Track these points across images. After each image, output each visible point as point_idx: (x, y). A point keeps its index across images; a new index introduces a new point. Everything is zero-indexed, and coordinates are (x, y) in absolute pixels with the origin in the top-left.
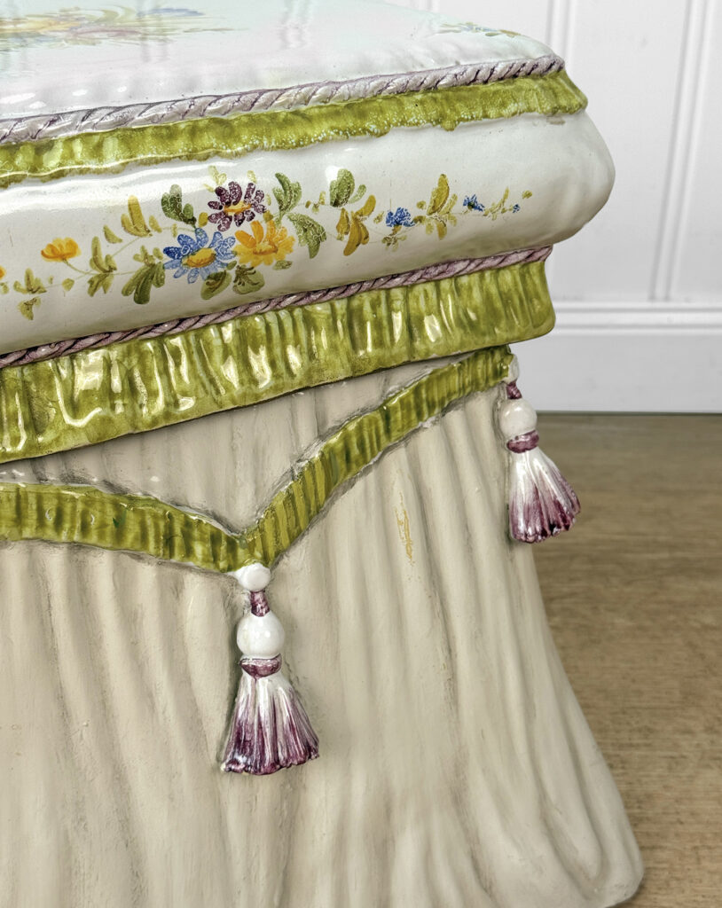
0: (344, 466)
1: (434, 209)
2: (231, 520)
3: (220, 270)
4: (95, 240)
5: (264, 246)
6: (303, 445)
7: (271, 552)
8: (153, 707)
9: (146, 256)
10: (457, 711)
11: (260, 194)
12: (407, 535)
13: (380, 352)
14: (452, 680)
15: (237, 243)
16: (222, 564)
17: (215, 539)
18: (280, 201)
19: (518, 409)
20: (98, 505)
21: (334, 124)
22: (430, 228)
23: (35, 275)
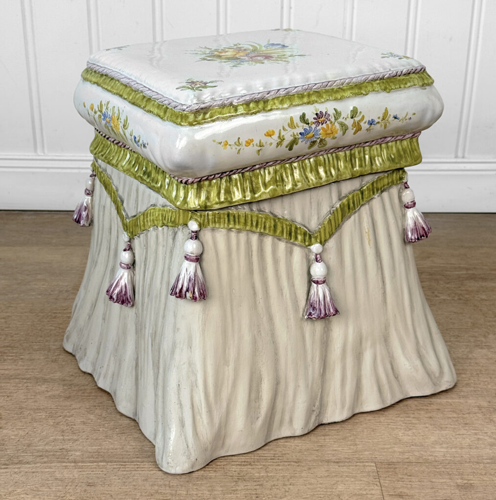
0: (347, 210)
1: (383, 119)
2: (310, 228)
3: (315, 140)
4: (280, 130)
5: (329, 132)
6: (334, 202)
7: (323, 240)
8: (282, 294)
9: (294, 135)
10: (386, 305)
11: (329, 115)
12: (369, 238)
13: (361, 169)
14: (384, 293)
15: (321, 131)
16: (307, 243)
17: (305, 234)
18: (335, 117)
19: (408, 192)
20: (269, 220)
21: (352, 91)
22: (381, 126)
23: (262, 141)
